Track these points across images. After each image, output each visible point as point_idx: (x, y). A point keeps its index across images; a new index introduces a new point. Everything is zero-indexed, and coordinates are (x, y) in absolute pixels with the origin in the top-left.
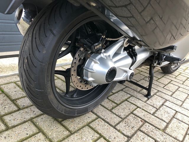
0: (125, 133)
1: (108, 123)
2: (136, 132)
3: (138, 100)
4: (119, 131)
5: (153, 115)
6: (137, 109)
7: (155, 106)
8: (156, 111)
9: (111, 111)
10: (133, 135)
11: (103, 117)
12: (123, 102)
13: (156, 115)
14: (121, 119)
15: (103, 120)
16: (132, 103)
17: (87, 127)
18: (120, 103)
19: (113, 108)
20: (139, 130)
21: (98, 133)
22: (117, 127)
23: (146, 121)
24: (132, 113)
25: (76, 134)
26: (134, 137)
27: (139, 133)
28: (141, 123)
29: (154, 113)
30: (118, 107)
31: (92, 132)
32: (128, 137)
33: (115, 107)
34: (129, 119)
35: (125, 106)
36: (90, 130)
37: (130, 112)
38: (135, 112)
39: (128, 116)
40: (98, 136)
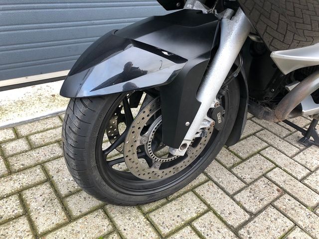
0: (247, 207)
1: (222, 189)
2: (265, 208)
3: (279, 152)
4: (238, 203)
5: (300, 181)
7: (308, 166)
8: (308, 175)
9: (230, 169)
10: (260, 212)
11: (216, 180)
12: (252, 156)
13: (306, 182)
14: (244, 185)
15: (216, 183)
16: (268, 159)
17: (191, 193)
18: (248, 158)
19: (233, 166)
20: (271, 204)
21: (205, 203)
22: (235, 197)
23: (285, 192)
24: (264, 175)
25: (174, 202)
26: (261, 216)
27: (271, 210)
28: (276, 194)
29: (304, 178)
30: (242, 165)
31: (197, 201)
32: (251, 213)
33: (239, 164)
34: (256, 186)
35: (254, 163)
36: (195, 198)
37: (261, 174)
38: (270, 175)
39: (256, 180)
40: (206, 208)
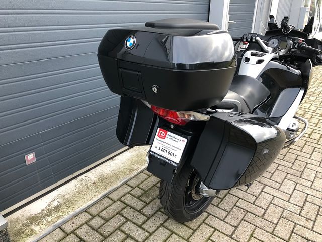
6: (239, 201)
